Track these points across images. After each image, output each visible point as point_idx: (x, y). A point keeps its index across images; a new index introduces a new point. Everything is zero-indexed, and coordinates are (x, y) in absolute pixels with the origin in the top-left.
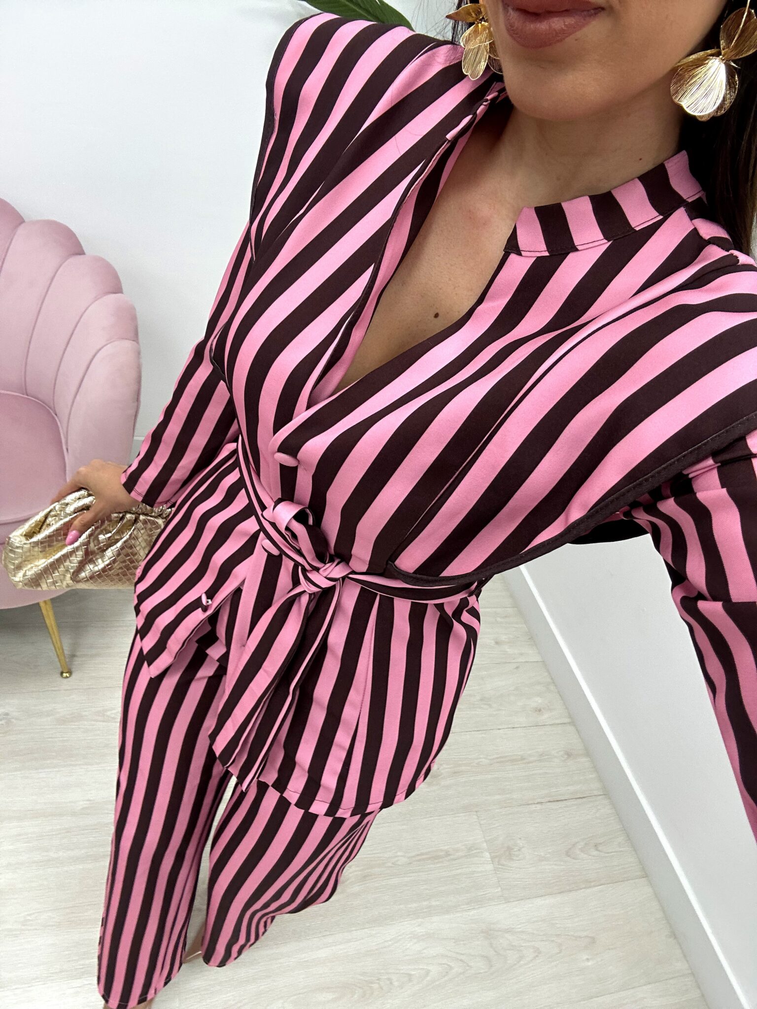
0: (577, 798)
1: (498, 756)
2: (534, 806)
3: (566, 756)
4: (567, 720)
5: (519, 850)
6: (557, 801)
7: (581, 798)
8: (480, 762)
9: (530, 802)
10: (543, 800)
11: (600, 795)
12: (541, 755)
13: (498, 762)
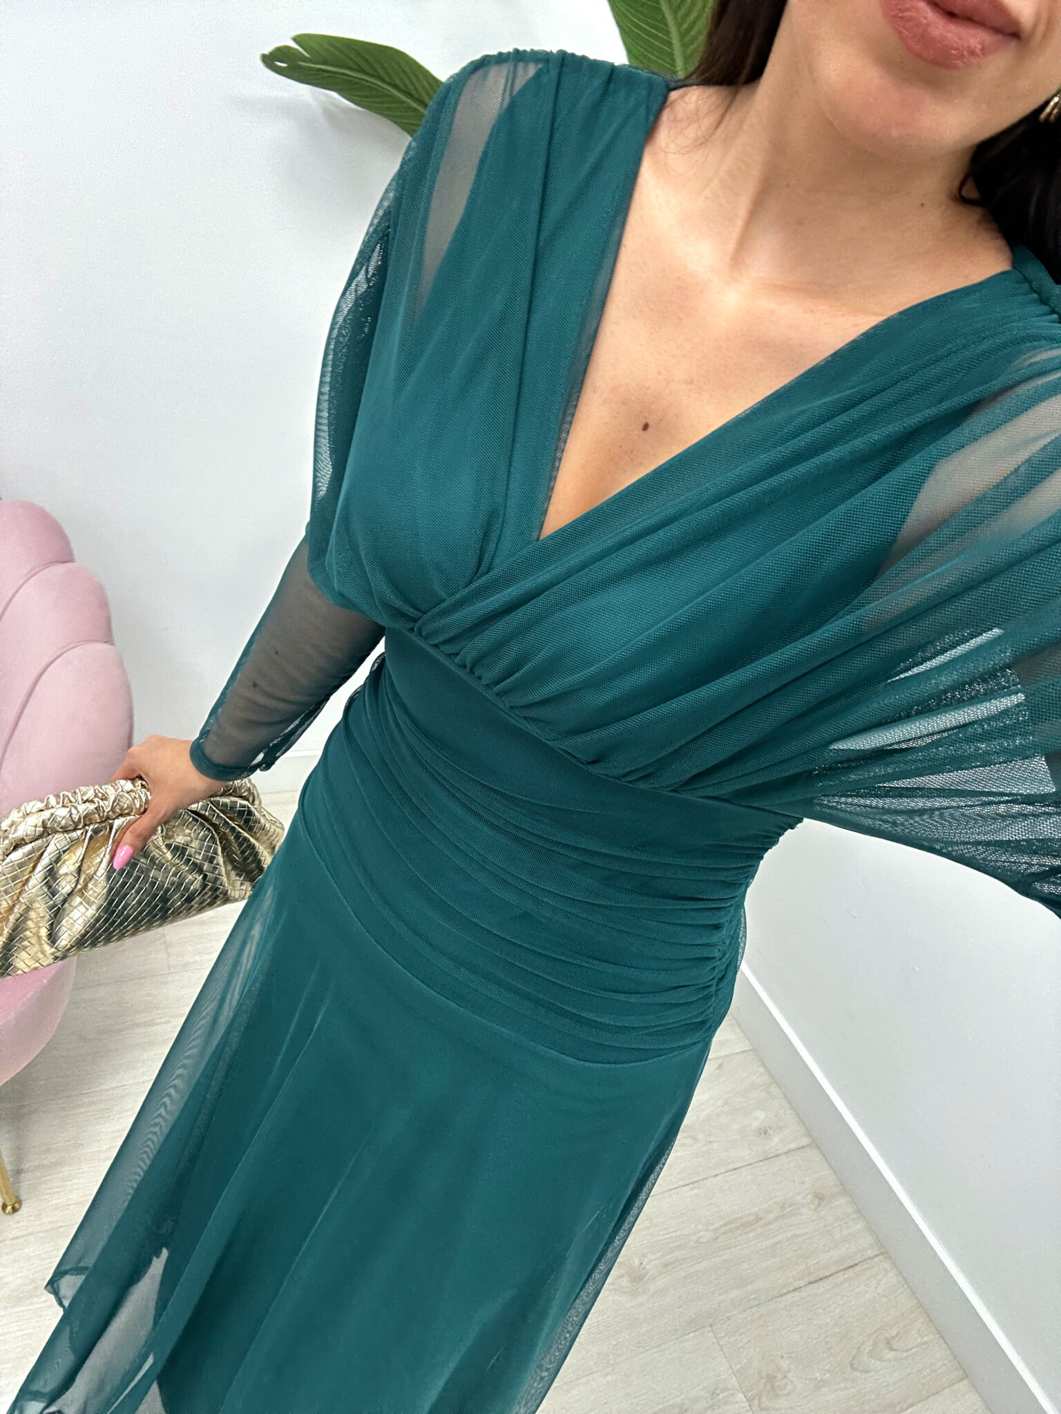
0: (845, 1269)
1: (721, 1223)
2: (789, 1296)
3: (816, 1202)
4: (805, 1141)
5: (785, 1377)
6: (821, 1279)
7: (852, 1267)
8: (701, 1237)
9: (785, 1291)
10: (801, 1283)
11: (876, 1256)
12: (782, 1207)
13: (724, 1233)
